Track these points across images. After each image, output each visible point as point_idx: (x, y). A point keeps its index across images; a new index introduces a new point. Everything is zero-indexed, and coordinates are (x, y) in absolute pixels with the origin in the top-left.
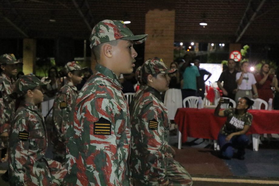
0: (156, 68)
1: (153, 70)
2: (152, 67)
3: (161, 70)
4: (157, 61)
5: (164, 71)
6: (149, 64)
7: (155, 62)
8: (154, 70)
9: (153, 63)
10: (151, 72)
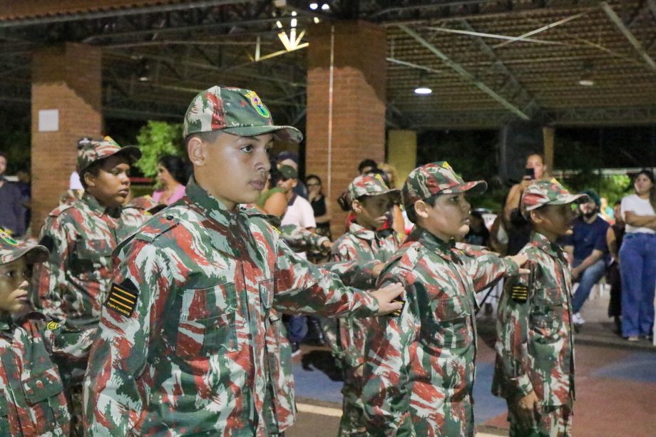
0: (431, 184)
1: (424, 189)
2: (423, 182)
3: (442, 186)
4: (433, 168)
5: (450, 188)
6: (415, 177)
7: (431, 170)
8: (427, 189)
9: (425, 174)
10: (420, 193)
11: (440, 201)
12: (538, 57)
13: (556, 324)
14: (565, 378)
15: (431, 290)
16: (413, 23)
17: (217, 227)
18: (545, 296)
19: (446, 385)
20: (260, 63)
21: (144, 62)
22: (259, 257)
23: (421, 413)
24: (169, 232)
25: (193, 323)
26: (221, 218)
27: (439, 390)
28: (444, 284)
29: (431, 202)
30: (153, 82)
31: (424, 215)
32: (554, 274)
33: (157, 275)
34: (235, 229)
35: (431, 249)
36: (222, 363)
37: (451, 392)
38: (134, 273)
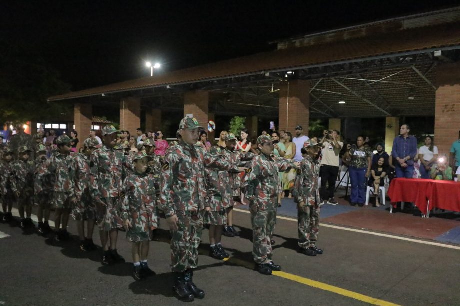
11: (265, 144)
12: (390, 88)
13: (310, 181)
14: (314, 198)
15: (261, 167)
16: (336, 77)
17: (187, 149)
18: (307, 173)
19: (268, 193)
20: (273, 93)
21: (229, 94)
22: (198, 156)
23: (261, 200)
24: (176, 150)
25: (182, 171)
26: (188, 147)
27: (266, 194)
28: (265, 166)
29: (263, 145)
30: (233, 102)
31: (261, 148)
32: (310, 167)
33: (173, 160)
34: (192, 150)
35: (263, 157)
36: (190, 180)
37: (270, 195)
38: (168, 160)
